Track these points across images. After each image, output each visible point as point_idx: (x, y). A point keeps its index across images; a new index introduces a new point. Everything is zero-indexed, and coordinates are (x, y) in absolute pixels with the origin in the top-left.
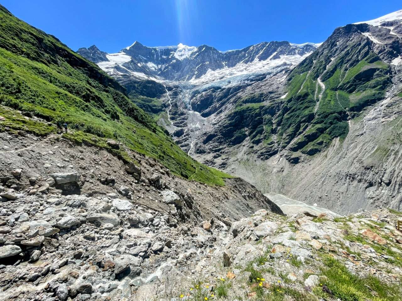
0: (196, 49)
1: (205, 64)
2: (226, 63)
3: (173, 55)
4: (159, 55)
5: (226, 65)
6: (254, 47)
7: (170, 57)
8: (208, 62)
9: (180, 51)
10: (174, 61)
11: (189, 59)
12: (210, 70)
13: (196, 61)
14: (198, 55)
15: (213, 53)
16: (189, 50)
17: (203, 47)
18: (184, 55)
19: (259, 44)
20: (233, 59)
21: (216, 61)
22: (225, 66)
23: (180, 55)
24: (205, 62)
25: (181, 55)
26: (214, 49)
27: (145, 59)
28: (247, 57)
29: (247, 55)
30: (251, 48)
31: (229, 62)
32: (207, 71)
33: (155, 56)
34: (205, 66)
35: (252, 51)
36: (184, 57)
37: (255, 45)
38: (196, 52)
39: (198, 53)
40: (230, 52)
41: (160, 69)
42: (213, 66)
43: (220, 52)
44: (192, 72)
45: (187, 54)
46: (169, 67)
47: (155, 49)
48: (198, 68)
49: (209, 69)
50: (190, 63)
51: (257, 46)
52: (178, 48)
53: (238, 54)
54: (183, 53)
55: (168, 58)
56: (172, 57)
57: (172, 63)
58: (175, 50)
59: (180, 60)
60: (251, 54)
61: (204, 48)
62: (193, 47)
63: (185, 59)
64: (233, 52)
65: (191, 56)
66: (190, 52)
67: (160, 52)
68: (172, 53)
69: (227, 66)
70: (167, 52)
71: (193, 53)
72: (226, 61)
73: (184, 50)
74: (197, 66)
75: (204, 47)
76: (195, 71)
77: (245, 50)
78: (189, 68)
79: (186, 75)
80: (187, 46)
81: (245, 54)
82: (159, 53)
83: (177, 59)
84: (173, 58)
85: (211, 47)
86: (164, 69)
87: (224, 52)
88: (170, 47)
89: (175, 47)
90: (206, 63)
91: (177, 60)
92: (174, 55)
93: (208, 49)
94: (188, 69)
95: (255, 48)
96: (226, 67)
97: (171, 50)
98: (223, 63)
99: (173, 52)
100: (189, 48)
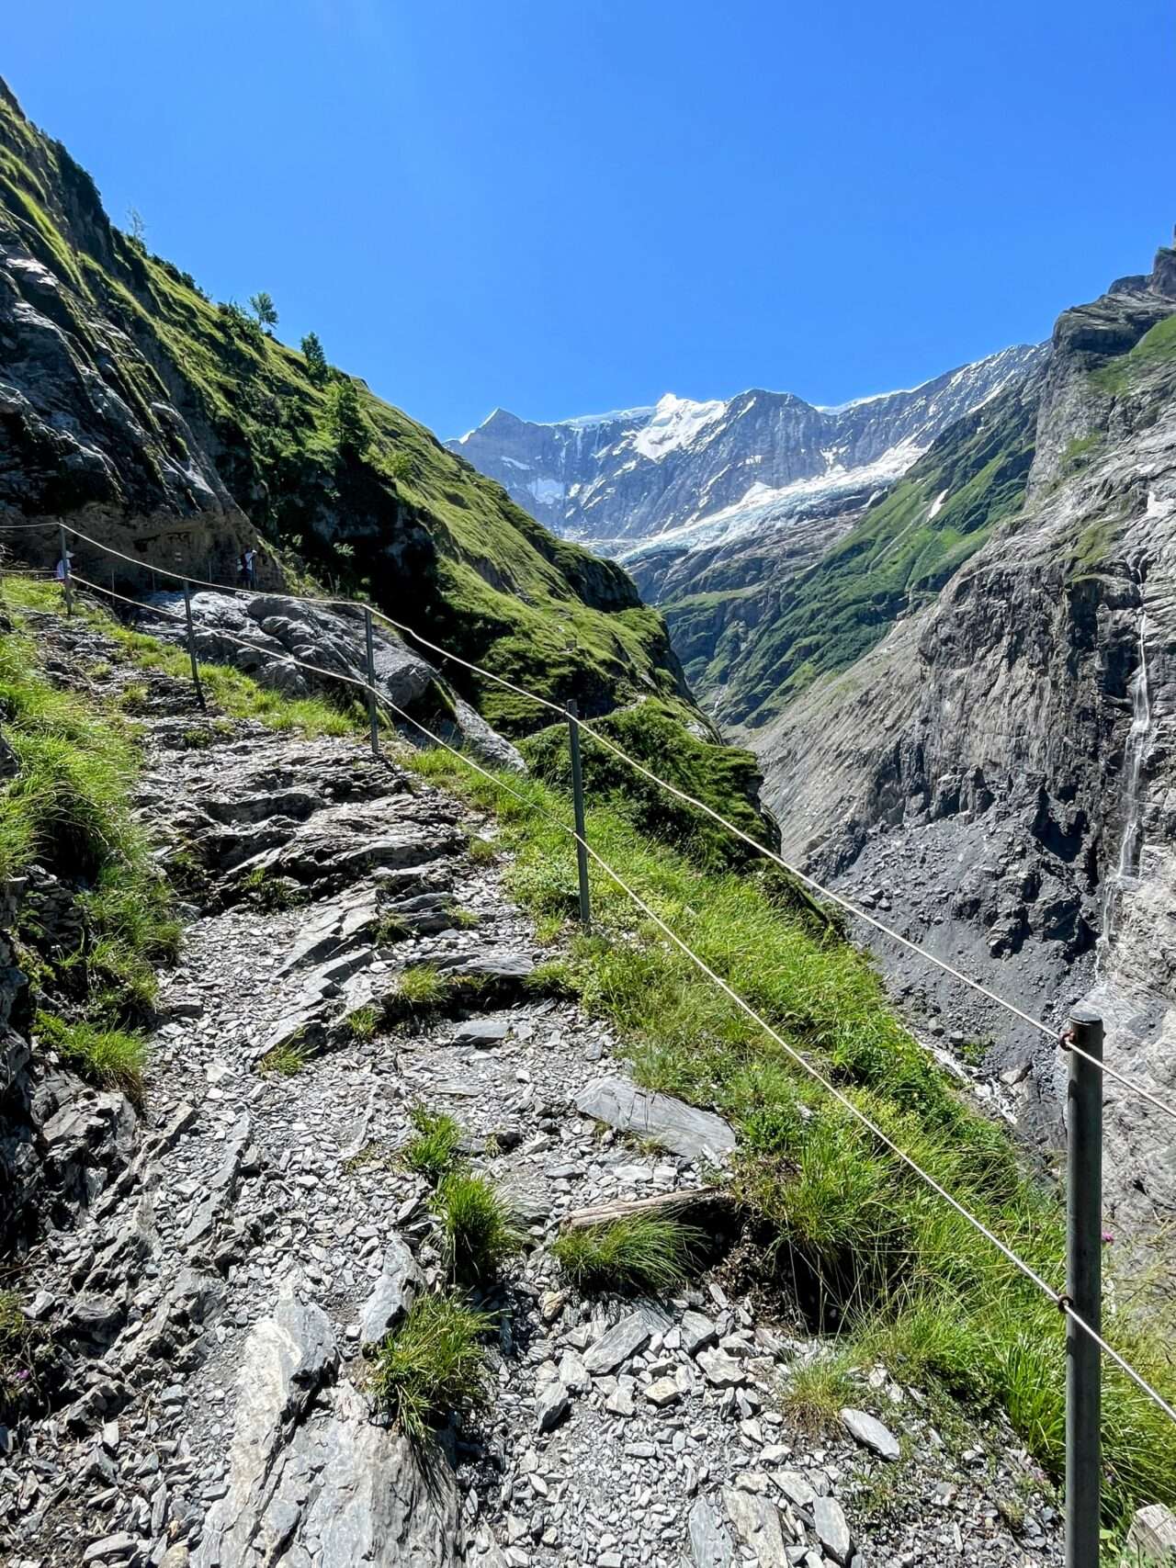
0: (719, 409)
1: (745, 465)
2: (842, 450)
3: (630, 444)
4: (580, 447)
5: (838, 460)
6: (968, 371)
7: (616, 452)
8: (758, 458)
9: (663, 423)
10: (632, 465)
11: (686, 451)
12: (758, 486)
13: (713, 458)
14: (724, 433)
15: (788, 417)
16: (696, 416)
17: (749, 397)
18: (670, 438)
19: (993, 358)
20: (875, 431)
21: (796, 449)
22: (833, 466)
23: (657, 440)
24: (746, 456)
25: (661, 442)
26: (796, 402)
27: (523, 467)
28: (931, 418)
29: (932, 409)
30: (958, 377)
31: (853, 449)
32: (745, 491)
33: (563, 454)
34: (743, 474)
35: (960, 387)
36: (670, 446)
37: (974, 365)
38: (718, 423)
39: (724, 426)
40: (863, 406)
41: (575, 501)
42: (777, 472)
43: (820, 409)
44: (687, 502)
45: (683, 434)
46: (609, 490)
47: (566, 430)
48: (712, 486)
49: (758, 483)
50: (688, 465)
51: (983, 365)
52: (655, 414)
53: (899, 411)
54: (668, 429)
55: (609, 455)
56: (625, 451)
57: (619, 472)
58: (644, 421)
59: (653, 457)
60: (953, 404)
61: (751, 404)
62: (713, 402)
63: (671, 455)
64: (879, 402)
65: (696, 441)
66: (698, 424)
67: (582, 438)
68: (627, 437)
69: (841, 462)
70: (610, 435)
71: (707, 425)
72: (839, 446)
73: (675, 420)
74: (712, 473)
75: (749, 401)
76: (700, 497)
77: (928, 391)
78: (683, 483)
79: (666, 515)
80: (691, 402)
81: (926, 407)
82: (579, 442)
83: (642, 456)
84: (629, 454)
85: (783, 397)
86: (589, 500)
87: (838, 410)
88: (627, 414)
89: (642, 410)
90: (748, 462)
91: (644, 461)
92: (635, 444)
93: (768, 404)
94: (678, 492)
95: (973, 376)
96: (839, 467)
97: (629, 425)
98: (829, 456)
99: (633, 432)
100: (698, 407)
